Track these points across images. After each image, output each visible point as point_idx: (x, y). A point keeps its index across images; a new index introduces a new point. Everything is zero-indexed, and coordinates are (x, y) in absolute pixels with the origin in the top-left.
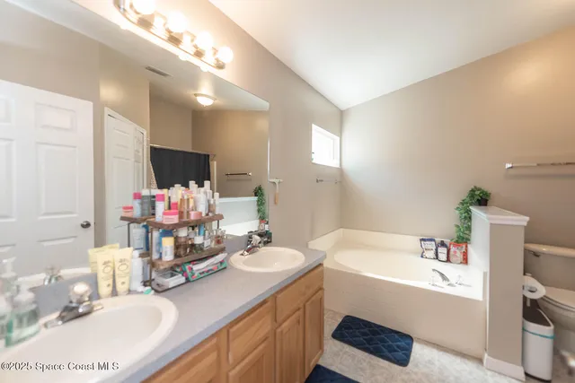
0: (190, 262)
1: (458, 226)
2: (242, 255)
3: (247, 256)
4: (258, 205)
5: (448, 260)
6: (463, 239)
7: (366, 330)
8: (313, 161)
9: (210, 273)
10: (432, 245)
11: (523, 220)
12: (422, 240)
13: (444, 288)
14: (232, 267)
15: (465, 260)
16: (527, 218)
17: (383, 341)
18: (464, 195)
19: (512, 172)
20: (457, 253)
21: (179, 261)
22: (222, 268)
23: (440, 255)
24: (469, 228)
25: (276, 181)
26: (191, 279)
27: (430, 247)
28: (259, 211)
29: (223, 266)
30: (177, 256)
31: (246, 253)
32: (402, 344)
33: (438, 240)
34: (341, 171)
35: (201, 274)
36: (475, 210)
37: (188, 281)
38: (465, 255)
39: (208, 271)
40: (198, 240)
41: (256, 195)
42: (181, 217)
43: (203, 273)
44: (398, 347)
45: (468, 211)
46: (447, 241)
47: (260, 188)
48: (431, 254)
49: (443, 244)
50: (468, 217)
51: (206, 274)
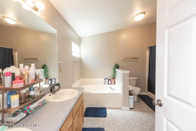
0: (28, 105)
1: (113, 74)
2: (50, 95)
3: (53, 96)
4: (45, 72)
5: (111, 84)
6: (114, 78)
7: (94, 110)
8: (73, 55)
9: (39, 107)
10: (107, 80)
11: (128, 72)
12: (105, 79)
13: (112, 92)
14: (48, 102)
15: (115, 83)
16: (129, 71)
17: (99, 112)
18: (114, 66)
19: (123, 60)
20: (113, 81)
21: (22, 106)
22: (44, 104)
23: (109, 83)
24: (115, 75)
25: (61, 63)
26: (30, 113)
27: (107, 81)
28: (45, 75)
29: (44, 103)
30: (20, 104)
31: (52, 94)
32: (104, 111)
33: (108, 79)
34: (80, 59)
35: (34, 109)
36: (117, 70)
37: (28, 114)
38: (115, 82)
39: (38, 107)
40: (32, 93)
41: (43, 68)
42: (24, 83)
43: (35, 108)
44: (103, 112)
45: (115, 70)
46: (111, 79)
47: (45, 65)
48: (107, 83)
49: (110, 80)
50: (115, 72)
51: (37, 108)
